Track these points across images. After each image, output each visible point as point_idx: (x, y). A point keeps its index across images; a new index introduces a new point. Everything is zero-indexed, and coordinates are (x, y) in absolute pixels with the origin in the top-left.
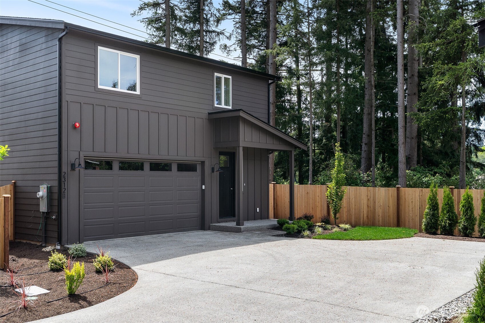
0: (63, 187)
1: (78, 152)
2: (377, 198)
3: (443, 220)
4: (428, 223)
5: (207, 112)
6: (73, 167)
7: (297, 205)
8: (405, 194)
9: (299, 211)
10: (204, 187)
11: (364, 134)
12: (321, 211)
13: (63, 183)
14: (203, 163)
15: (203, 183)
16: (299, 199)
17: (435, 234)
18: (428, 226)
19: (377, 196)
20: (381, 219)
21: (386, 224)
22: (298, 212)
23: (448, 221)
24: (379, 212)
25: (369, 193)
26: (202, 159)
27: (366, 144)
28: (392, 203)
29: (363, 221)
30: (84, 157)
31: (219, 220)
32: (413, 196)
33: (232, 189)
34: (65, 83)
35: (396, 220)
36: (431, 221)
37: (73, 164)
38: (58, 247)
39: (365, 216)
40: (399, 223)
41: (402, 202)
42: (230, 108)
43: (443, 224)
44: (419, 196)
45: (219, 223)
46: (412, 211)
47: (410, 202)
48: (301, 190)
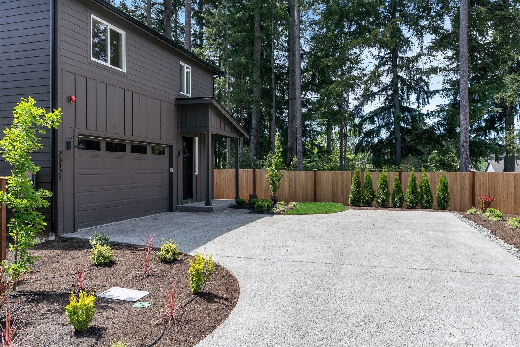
0: (59, 169)
1: (72, 130)
2: (297, 180)
3: (366, 195)
4: (355, 198)
5: (174, 97)
6: (68, 145)
7: (225, 187)
8: (321, 175)
9: (227, 193)
10: (172, 170)
11: (253, 129)
12: (248, 191)
13: (59, 163)
14: (171, 147)
15: (171, 165)
16: (226, 182)
17: (358, 206)
18: (354, 200)
19: (297, 178)
20: (301, 196)
21: (304, 200)
22: (225, 193)
23: (370, 196)
24: (299, 190)
25: (291, 175)
26: (170, 143)
27: (255, 137)
28: (310, 183)
29: (286, 198)
30: (79, 135)
31: (183, 201)
32: (328, 177)
33: (189, 172)
34: (60, 49)
35: (313, 196)
36: (357, 196)
37: (69, 142)
38: (52, 238)
39: (287, 194)
40: (315, 199)
41: (318, 182)
42: (190, 96)
43: (367, 198)
44: (332, 177)
45: (183, 204)
46: (327, 189)
47: (325, 182)
48: (228, 174)
